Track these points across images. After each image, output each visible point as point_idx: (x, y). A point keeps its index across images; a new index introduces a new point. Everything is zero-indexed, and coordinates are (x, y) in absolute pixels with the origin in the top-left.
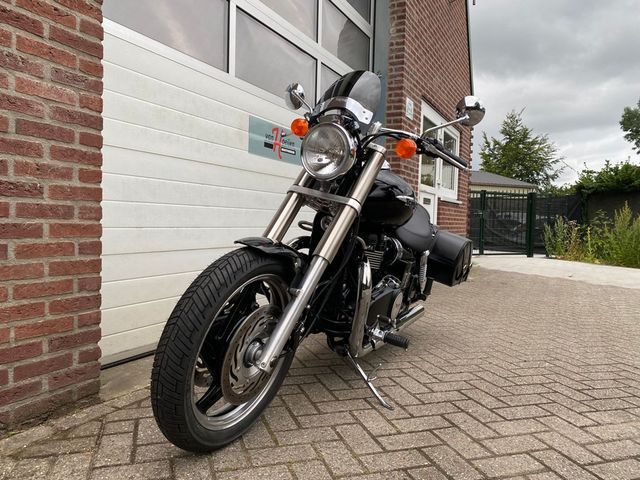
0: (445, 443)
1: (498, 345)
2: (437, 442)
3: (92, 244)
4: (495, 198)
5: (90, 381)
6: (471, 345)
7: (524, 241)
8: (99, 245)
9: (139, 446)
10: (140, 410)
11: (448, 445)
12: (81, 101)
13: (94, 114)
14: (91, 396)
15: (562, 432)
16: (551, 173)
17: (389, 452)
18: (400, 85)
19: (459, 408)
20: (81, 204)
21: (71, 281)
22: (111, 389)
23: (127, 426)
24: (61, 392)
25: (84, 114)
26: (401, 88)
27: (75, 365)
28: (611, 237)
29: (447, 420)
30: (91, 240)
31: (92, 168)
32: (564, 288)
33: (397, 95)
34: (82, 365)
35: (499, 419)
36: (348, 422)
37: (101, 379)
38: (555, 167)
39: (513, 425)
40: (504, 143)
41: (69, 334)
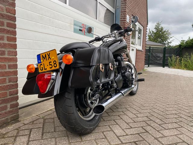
0: (144, 140)
1: (158, 99)
2: (141, 139)
3: (13, 65)
4: (153, 49)
5: (15, 114)
6: (149, 98)
7: (161, 63)
8: (17, 65)
9: (30, 141)
10: (33, 125)
11: (146, 141)
12: (6, 10)
13: (12, 15)
14: (16, 119)
15: (187, 134)
16: (169, 41)
17: (124, 143)
18: (125, 11)
19: (148, 124)
20: (9, 50)
21: (5, 79)
22: (24, 116)
23: (27, 132)
24: (3, 119)
25: (8, 15)
26: (125, 12)
27: (9, 109)
28: (190, 61)
29: (144, 129)
30: (13, 63)
31: (12, 36)
32: (176, 78)
33: (124, 14)
34: (12, 109)
35: (163, 129)
36: (108, 130)
37: (19, 113)
38: (171, 39)
39: (168, 131)
40: (155, 32)
41: (6, 98)
